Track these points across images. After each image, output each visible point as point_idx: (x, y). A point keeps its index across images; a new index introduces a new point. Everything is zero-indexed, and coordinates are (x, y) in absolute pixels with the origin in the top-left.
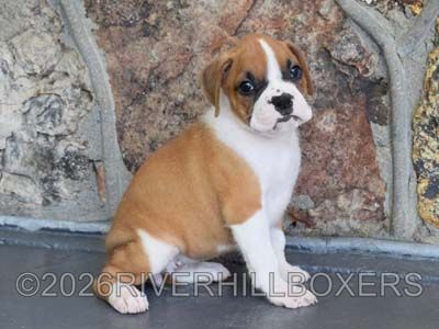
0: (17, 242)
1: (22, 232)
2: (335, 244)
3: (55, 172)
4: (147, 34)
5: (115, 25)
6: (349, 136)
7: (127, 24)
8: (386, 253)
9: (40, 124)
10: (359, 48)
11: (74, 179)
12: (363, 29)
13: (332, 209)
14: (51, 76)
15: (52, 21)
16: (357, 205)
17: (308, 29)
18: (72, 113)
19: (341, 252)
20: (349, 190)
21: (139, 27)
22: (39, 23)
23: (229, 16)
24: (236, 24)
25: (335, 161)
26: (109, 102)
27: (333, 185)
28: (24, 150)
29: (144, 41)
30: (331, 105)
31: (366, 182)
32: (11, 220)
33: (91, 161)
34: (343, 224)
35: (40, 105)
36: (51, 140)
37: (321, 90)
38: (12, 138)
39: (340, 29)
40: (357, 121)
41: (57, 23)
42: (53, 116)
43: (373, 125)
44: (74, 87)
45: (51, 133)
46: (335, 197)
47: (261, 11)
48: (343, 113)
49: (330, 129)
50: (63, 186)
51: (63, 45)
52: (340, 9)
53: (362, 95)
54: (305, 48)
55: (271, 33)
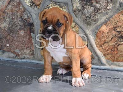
2: (23, 60)
6: (26, 36)
8: (33, 63)
10: (28, 16)
12: (29, 12)
13: (23, 53)
16: (28, 52)
17: (18, 12)
20: (27, 48)
23: (2, 9)
25: (24, 42)
27: (23, 47)
30: (23, 29)
31: (30, 46)
34: (26, 56)
37: (21, 25)
39: (24, 12)
40: (28, 32)
43: (31, 33)
46: (24, 50)
47: (8, 8)
48: (25, 31)
49: (23, 34)
52: (24, 7)
53: (29, 27)
54: (17, 16)
55: (11, 12)
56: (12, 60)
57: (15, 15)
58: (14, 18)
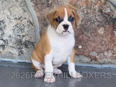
0: (12, 66)
1: (13, 63)
2: (104, 66)
3: (22, 46)
4: (48, 6)
5: (39, 4)
6: (108, 35)
7: (43, 4)
9: (18, 32)
10: (111, 9)
11: (27, 48)
12: (112, 4)
13: (103, 56)
14: (21, 19)
15: (21, 3)
16: (110, 55)
17: (96, 4)
18: (27, 29)
19: (106, 68)
20: (107, 50)
21: (46, 4)
22: (17, 4)
24: (75, 3)
25: (103, 42)
26: (38, 26)
27: (103, 49)
28: (13, 40)
29: (48, 8)
30: (102, 26)
31: (112, 48)
32: (10, 60)
33: (32, 43)
34: (106, 60)
35: (18, 27)
36: (21, 37)
37: (99, 22)
38: (10, 36)
39: (105, 4)
40: (110, 30)
41: (22, 4)
42: (22, 30)
43: (115, 31)
44: (28, 22)
45: (21, 35)
46: (104, 52)
48: (106, 28)
49: (102, 33)
50: (24, 50)
51: (24, 10)
53: (111, 23)
54: (95, 10)
55: (85, 5)
56: (88, 66)
57: (90, 9)
58: (89, 12)
